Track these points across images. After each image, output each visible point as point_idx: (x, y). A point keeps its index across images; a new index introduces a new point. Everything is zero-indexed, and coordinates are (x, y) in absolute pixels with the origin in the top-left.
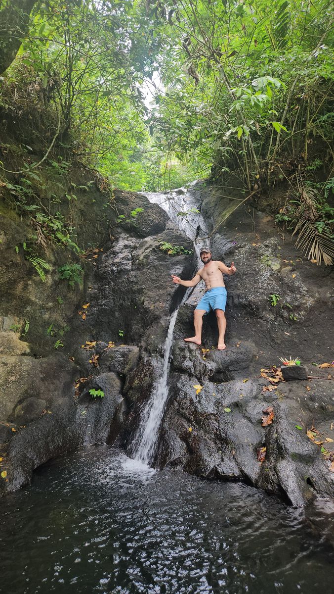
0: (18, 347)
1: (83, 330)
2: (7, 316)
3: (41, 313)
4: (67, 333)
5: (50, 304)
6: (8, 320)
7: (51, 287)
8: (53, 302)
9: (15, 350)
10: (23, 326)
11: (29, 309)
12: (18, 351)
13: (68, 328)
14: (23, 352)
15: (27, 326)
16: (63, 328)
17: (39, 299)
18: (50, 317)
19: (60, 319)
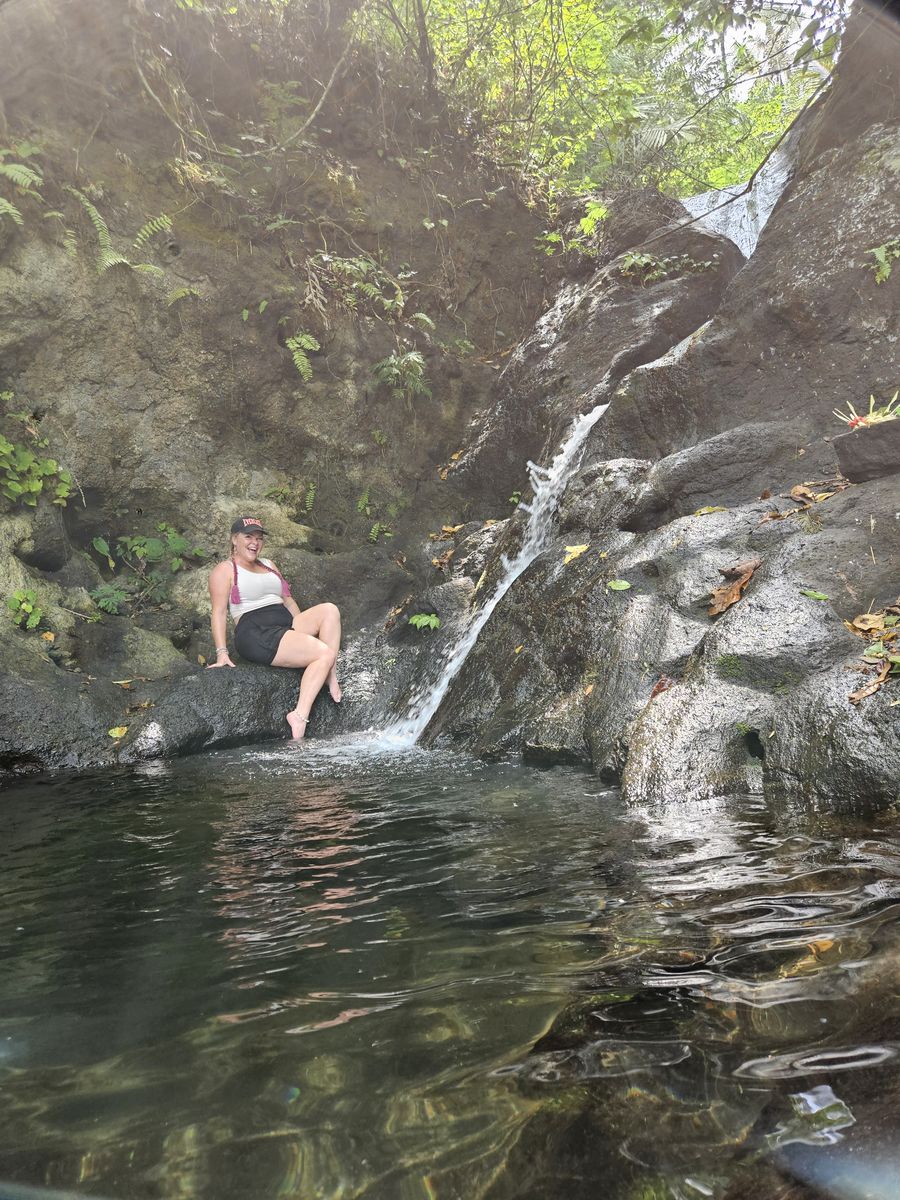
0: (281, 532)
1: (442, 504)
2: (261, 469)
3: (342, 467)
4: (405, 510)
5: (360, 446)
6: (261, 477)
7: (356, 406)
8: (366, 442)
9: (274, 538)
10: (303, 496)
11: (311, 457)
12: (281, 539)
13: (409, 501)
14: (291, 541)
15: (311, 495)
16: (396, 500)
17: (330, 433)
18: (364, 478)
19: (387, 479)
